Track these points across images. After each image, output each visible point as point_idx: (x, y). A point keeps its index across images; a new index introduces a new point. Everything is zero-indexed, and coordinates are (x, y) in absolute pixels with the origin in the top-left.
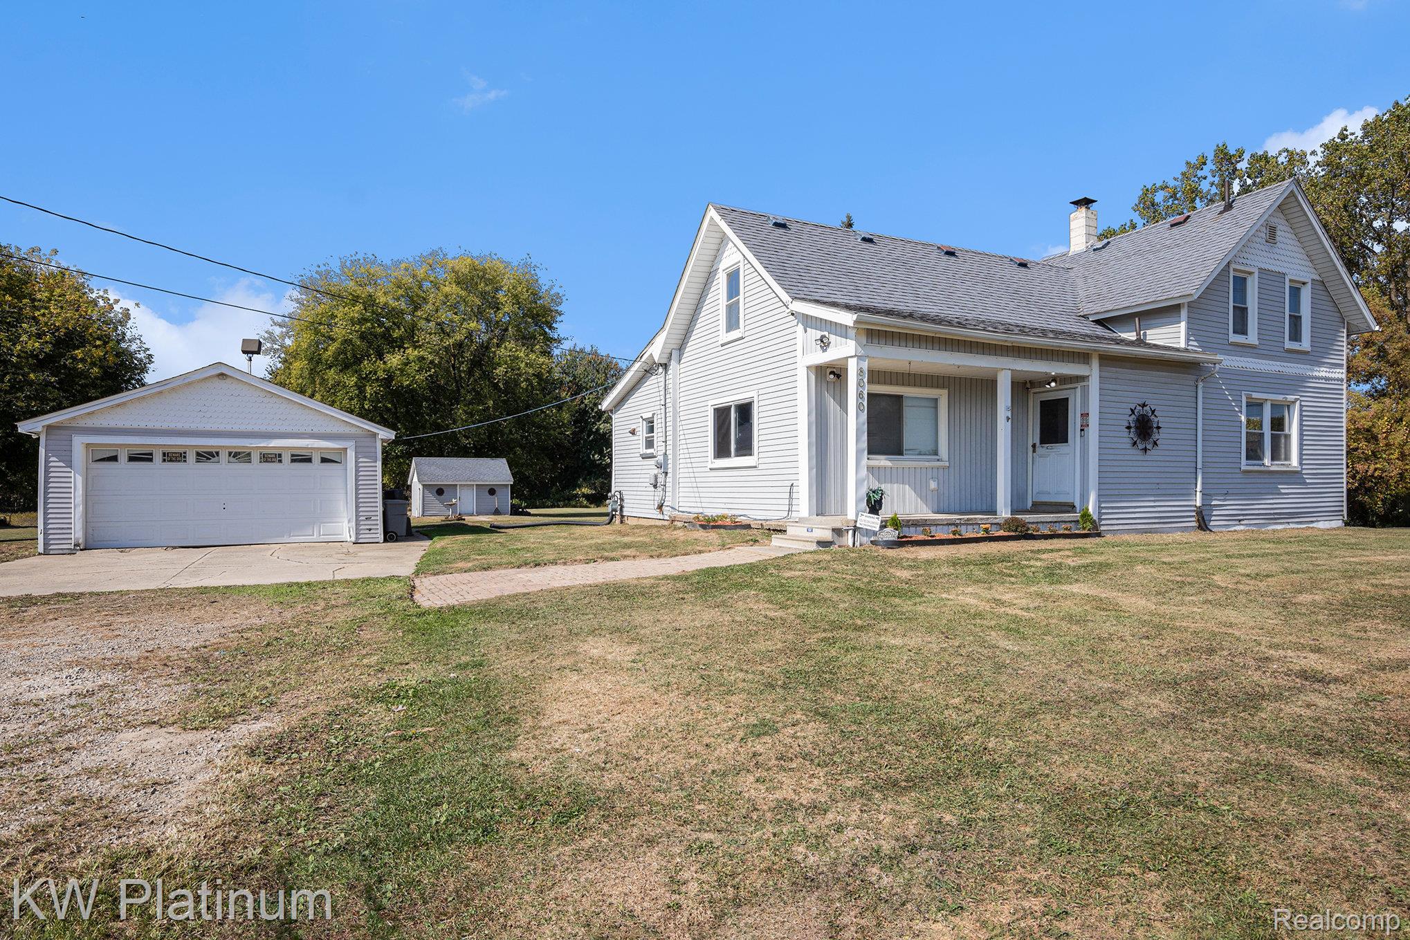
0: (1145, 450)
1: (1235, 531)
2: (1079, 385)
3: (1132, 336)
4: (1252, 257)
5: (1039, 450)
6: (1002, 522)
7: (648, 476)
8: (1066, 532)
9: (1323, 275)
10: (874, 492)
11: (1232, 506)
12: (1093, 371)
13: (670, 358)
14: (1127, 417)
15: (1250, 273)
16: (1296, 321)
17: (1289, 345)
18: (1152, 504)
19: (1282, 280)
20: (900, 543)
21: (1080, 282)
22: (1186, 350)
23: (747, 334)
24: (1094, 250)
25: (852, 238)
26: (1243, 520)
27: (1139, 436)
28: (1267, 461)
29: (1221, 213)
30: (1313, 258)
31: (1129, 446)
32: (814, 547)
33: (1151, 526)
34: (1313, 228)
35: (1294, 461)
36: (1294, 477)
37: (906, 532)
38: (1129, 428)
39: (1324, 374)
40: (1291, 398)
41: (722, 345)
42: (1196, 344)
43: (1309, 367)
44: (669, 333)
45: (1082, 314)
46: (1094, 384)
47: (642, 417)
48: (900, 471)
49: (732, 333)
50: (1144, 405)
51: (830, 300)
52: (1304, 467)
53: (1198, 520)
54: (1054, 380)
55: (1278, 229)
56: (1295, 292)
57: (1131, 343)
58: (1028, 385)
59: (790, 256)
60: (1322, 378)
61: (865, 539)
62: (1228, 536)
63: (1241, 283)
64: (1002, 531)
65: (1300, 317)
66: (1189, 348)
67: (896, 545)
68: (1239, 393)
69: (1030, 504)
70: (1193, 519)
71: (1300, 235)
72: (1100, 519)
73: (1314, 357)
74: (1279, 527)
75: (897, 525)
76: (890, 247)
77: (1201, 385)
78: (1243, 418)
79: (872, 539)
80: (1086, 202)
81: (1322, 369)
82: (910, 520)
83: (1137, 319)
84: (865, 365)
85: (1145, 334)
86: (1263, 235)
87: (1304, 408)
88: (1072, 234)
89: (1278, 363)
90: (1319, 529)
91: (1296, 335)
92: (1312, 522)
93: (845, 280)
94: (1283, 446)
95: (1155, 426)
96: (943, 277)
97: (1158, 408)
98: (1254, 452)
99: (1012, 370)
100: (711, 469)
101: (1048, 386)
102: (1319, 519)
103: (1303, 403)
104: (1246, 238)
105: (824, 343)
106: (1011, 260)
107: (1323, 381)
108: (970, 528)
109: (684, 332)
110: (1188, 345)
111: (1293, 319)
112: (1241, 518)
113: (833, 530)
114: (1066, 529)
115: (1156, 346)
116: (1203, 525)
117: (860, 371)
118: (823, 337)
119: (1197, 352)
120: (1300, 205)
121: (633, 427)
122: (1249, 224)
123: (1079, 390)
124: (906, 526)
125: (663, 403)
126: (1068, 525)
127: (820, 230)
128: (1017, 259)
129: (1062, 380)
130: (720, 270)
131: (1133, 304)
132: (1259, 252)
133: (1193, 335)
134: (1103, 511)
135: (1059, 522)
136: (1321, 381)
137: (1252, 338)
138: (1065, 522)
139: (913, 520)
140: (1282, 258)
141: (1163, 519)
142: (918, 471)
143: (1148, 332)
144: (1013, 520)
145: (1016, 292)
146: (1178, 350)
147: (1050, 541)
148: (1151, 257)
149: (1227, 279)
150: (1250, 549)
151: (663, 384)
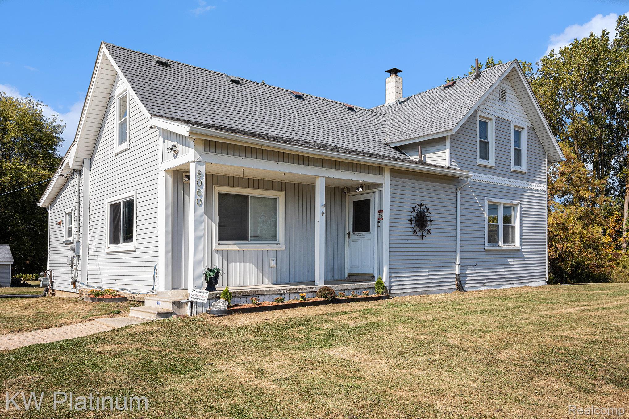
0: (422, 236)
1: (481, 291)
2: (377, 190)
3: (416, 158)
4: (490, 108)
5: (353, 237)
6: (317, 290)
7: (66, 258)
8: (365, 296)
9: (534, 124)
10: (211, 271)
11: (479, 274)
12: (386, 180)
13: (82, 166)
14: (410, 214)
15: (490, 119)
16: (518, 152)
17: (514, 168)
18: (427, 274)
19: (509, 125)
20: (229, 312)
21: (388, 122)
22: (449, 168)
23: (131, 145)
24: (400, 103)
25: (224, 80)
26: (486, 283)
27: (418, 226)
28: (501, 243)
29: (474, 80)
30: (528, 112)
31: (411, 233)
32: (154, 318)
33: (426, 289)
34: (527, 93)
35: (517, 244)
36: (517, 254)
37: (238, 301)
38: (411, 221)
39: (534, 187)
40: (515, 202)
41: (116, 155)
42: (456, 164)
43: (525, 182)
44: (79, 146)
45: (386, 143)
46: (386, 189)
47: (65, 212)
48: (246, 253)
49: (122, 145)
50: (421, 205)
51: (187, 119)
52: (523, 247)
53: (457, 283)
54: (362, 187)
55: (507, 92)
56: (517, 134)
57: (414, 162)
58: (345, 190)
59: (163, 85)
60: (533, 190)
61: (201, 309)
62: (475, 295)
63: (484, 125)
64: (317, 298)
65: (521, 150)
66: (452, 167)
67: (225, 313)
68: (483, 198)
69: (346, 275)
70: (454, 283)
71: (520, 97)
72: (391, 286)
73: (529, 176)
74: (508, 287)
75: (227, 297)
76: (252, 88)
77: (459, 192)
78: (486, 215)
79: (208, 309)
80: (395, 71)
81: (533, 184)
82: (241, 292)
83: (419, 147)
84: (203, 169)
85: (425, 158)
86: (498, 94)
87: (523, 209)
88: (387, 93)
89: (507, 179)
90: (531, 288)
91: (518, 162)
92: (528, 282)
93: (206, 107)
94: (511, 233)
95: (429, 219)
96: (290, 112)
97: (430, 207)
98: (493, 237)
99: (326, 177)
100: (108, 253)
101: (357, 191)
102: (532, 280)
103: (522, 206)
104: (486, 95)
105: (175, 152)
106: (344, 105)
107: (534, 192)
108: (292, 296)
109: (93, 145)
110: (451, 165)
111: (517, 151)
112: (485, 281)
113: (174, 303)
114: (365, 294)
115: (430, 165)
116: (461, 287)
117: (199, 174)
118: (174, 146)
119: (456, 170)
120: (519, 77)
121: (60, 220)
122: (488, 86)
123: (377, 194)
124: (238, 297)
125: (77, 201)
126: (367, 291)
127: (197, 71)
128: (348, 105)
129: (366, 186)
130: (115, 97)
131: (417, 136)
132: (495, 106)
133: (454, 158)
134: (393, 280)
135: (361, 289)
136: (532, 192)
137: (491, 162)
138: (365, 288)
139: (244, 292)
140: (510, 111)
141: (434, 284)
142: (261, 253)
143: (427, 156)
144: (325, 288)
145: (343, 126)
146: (443, 167)
147: (351, 304)
148: (431, 107)
149: (475, 122)
150: (484, 306)
151: (77, 186)
